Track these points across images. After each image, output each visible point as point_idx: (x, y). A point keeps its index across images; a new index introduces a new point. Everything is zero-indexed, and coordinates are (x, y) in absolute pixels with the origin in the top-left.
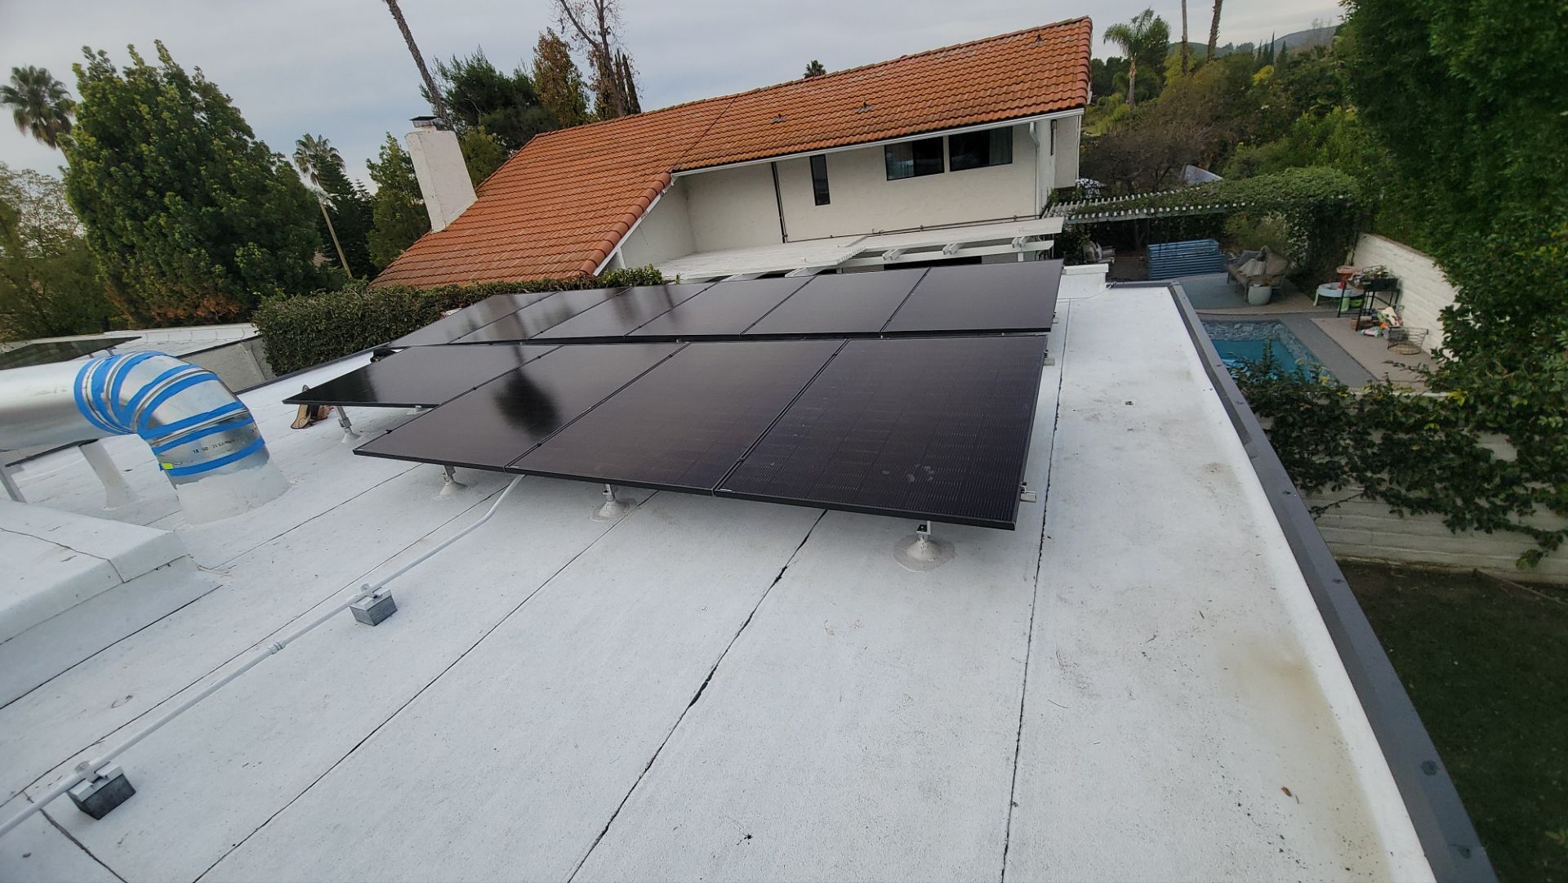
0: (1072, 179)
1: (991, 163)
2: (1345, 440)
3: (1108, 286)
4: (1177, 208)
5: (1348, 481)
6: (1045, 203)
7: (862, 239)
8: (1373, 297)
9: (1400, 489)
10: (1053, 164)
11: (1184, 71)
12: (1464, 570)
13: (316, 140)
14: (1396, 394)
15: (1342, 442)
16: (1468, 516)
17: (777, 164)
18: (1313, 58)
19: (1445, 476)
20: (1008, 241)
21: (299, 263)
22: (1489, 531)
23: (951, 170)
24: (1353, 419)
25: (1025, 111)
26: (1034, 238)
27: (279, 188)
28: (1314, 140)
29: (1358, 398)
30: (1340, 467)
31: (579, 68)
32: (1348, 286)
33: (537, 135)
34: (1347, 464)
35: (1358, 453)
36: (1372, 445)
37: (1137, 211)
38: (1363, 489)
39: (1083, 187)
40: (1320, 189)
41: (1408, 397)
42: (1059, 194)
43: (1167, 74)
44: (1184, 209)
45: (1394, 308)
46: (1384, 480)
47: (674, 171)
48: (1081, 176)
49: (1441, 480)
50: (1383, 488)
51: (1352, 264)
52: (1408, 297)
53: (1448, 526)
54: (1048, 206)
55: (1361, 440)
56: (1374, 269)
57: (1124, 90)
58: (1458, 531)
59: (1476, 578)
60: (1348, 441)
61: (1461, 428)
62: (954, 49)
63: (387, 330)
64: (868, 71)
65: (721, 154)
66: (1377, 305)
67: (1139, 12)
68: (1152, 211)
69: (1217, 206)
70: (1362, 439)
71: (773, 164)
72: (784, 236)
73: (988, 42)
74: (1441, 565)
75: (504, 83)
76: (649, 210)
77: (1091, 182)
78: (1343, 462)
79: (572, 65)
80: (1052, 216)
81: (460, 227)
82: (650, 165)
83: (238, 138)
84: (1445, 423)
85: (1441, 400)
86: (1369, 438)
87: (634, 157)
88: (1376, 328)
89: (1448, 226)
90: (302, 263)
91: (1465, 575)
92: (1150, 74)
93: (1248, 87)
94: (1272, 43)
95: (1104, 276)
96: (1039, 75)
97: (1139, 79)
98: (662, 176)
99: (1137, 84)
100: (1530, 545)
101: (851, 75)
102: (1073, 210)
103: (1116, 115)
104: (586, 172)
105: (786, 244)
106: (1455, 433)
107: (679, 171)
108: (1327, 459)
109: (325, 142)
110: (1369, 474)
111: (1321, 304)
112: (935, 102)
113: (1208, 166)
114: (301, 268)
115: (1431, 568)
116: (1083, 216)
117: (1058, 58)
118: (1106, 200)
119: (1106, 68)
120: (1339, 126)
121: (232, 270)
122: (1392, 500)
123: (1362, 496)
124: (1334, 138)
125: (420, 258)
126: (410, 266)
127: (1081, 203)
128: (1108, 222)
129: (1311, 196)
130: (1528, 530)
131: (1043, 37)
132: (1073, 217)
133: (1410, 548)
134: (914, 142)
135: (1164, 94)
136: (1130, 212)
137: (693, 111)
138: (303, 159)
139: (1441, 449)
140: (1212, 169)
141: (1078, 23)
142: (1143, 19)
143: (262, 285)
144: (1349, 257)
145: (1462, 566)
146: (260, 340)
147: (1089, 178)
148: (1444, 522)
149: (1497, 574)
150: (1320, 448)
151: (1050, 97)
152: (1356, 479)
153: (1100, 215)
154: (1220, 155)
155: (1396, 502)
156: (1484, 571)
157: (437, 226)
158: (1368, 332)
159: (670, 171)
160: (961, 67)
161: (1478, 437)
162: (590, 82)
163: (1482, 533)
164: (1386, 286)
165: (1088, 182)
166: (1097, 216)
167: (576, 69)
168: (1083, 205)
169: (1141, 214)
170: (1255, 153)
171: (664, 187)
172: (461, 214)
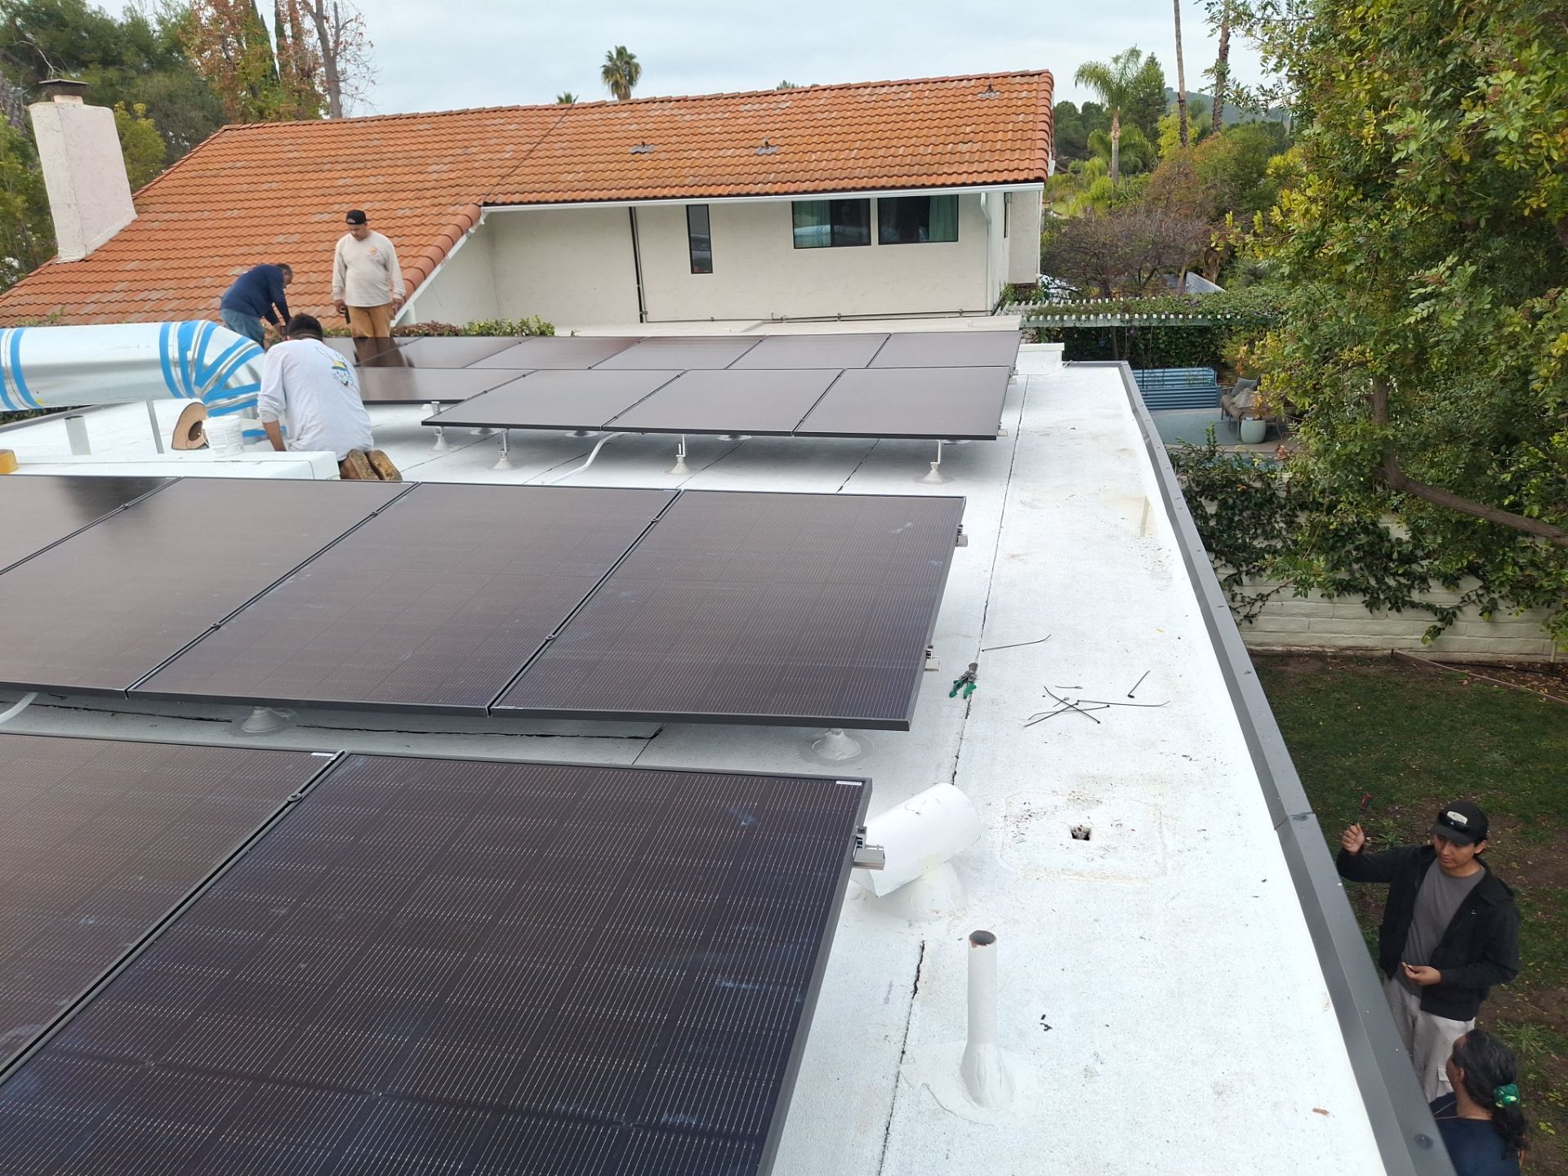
0: (1033, 274)
1: (931, 239)
2: (1278, 522)
3: (1063, 364)
4: (1155, 316)
6: (997, 300)
7: (757, 326)
10: (1007, 249)
11: (1183, 140)
12: (1385, 651)
15: (1276, 525)
16: (1382, 597)
17: (637, 211)
19: (1359, 556)
22: (1399, 610)
23: (881, 242)
24: (1283, 502)
25: (975, 178)
29: (1285, 481)
30: (1277, 551)
33: (225, 127)
34: (1282, 547)
35: (1291, 535)
37: (1109, 316)
39: (1046, 286)
42: (1015, 292)
43: (1162, 141)
44: (1163, 317)
47: (486, 204)
48: (1043, 272)
49: (1357, 560)
53: (1367, 606)
54: (1001, 304)
55: (1291, 523)
57: (1106, 155)
58: (1375, 611)
59: (1396, 660)
60: (1281, 524)
62: (883, 86)
64: (766, 99)
65: (560, 188)
68: (1127, 317)
69: (1200, 317)
70: (1293, 522)
71: (631, 209)
72: (643, 314)
73: (926, 83)
74: (1367, 649)
76: (451, 254)
77: (1056, 280)
80: (1007, 314)
81: (111, 256)
82: (443, 192)
86: (1298, 520)
87: (413, 178)
91: (1386, 656)
92: (1139, 138)
93: (1262, 174)
95: (1059, 353)
96: (991, 136)
97: (1124, 144)
98: (470, 209)
99: (1122, 150)
100: (1431, 621)
101: (742, 101)
102: (1033, 310)
103: (1095, 189)
104: (332, 192)
105: (644, 324)
107: (494, 204)
108: (1266, 543)
112: (862, 153)
116: (1046, 317)
117: (1014, 118)
119: (1080, 118)
127: (1043, 302)
128: (1075, 328)
130: (1429, 607)
131: (994, 88)
132: (1033, 318)
133: (1341, 633)
134: (831, 201)
135: (1160, 168)
136: (1101, 316)
137: (502, 121)
139: (1354, 529)
140: (1215, 281)
141: (1036, 77)
142: (1128, 60)
147: (1054, 276)
148: (1364, 602)
149: (1412, 654)
150: (1259, 531)
151: (1005, 165)
153: (1066, 317)
154: (1229, 263)
155: (1326, 585)
156: (1400, 652)
157: (69, 251)
159: (481, 203)
160: (893, 111)
163: (1394, 612)
165: (1052, 281)
166: (1061, 319)
168: (1045, 306)
169: (1113, 320)
171: (472, 225)
172: (111, 235)
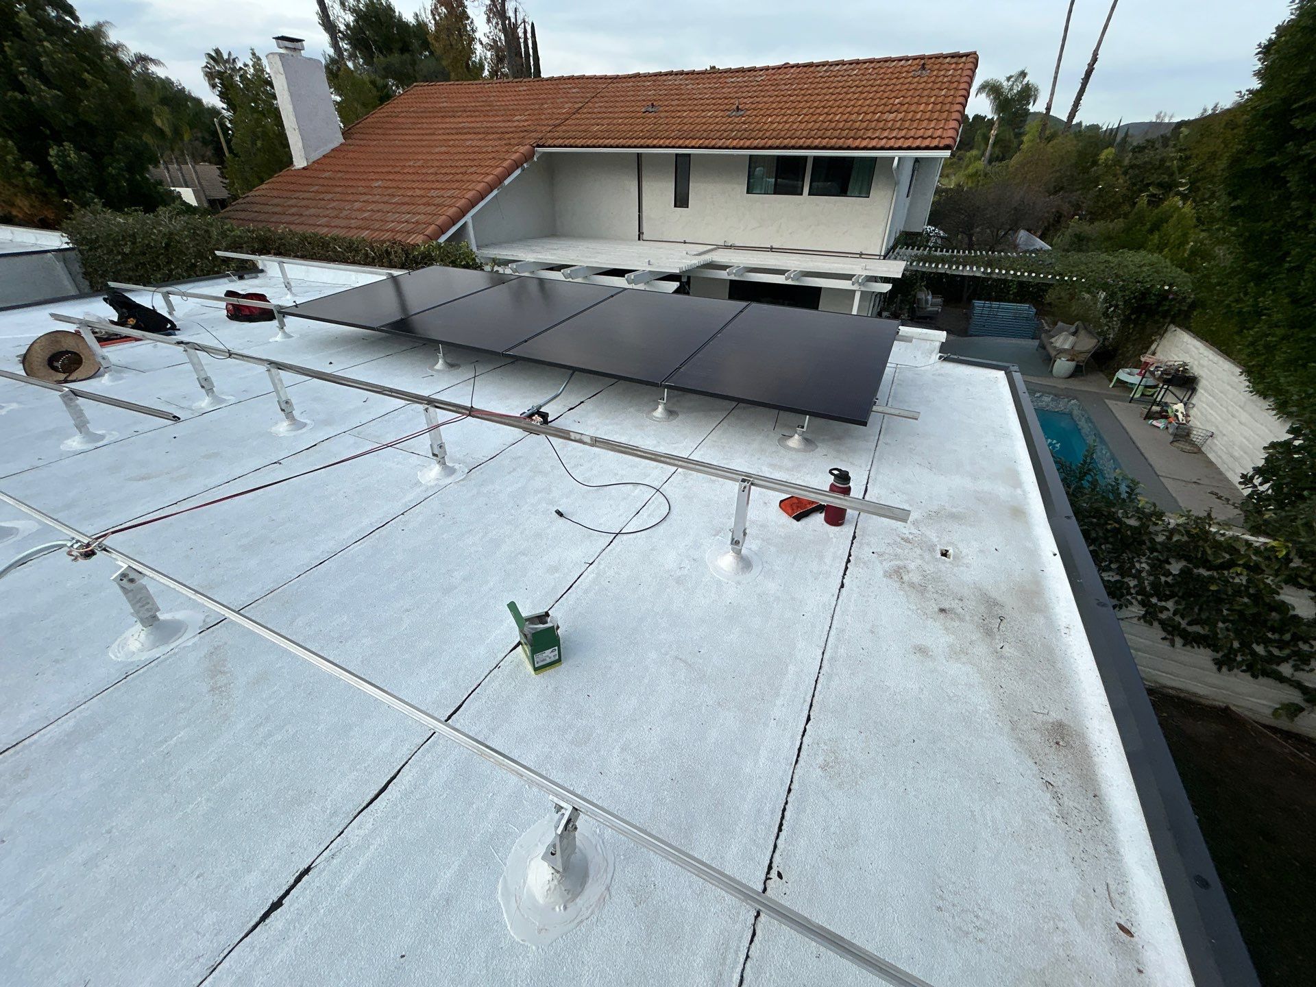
0: (921, 224)
1: (849, 193)
2: (1141, 563)
3: (940, 357)
4: (1012, 272)
5: (1131, 603)
6: (891, 244)
7: (712, 250)
8: (1167, 389)
9: (1182, 622)
10: (907, 205)
11: (1040, 138)
12: (1214, 703)
13: (225, 57)
14: (1213, 530)
15: (1137, 565)
16: (1239, 658)
17: (643, 156)
18: (1157, 146)
19: (1231, 618)
20: (848, 277)
21: (124, 176)
22: (1255, 676)
23: (810, 194)
24: (1159, 547)
25: (892, 143)
26: (875, 279)
27: (99, 85)
28: (1148, 225)
29: (1171, 526)
30: (1128, 588)
31: (475, 22)
32: (1147, 374)
33: (415, 84)
34: (1135, 586)
35: (1152, 578)
36: (1168, 573)
37: (975, 269)
38: (1143, 613)
39: (929, 235)
40: (1149, 276)
41: (1223, 535)
42: (906, 238)
43: (1025, 139)
44: (1019, 274)
45: (1185, 405)
46: (1167, 609)
47: (539, 146)
48: (929, 224)
49: (1226, 621)
50: (1164, 616)
51: (1154, 354)
52: (1202, 398)
53: (1215, 662)
54: (893, 248)
55: (1158, 567)
56: (1176, 364)
57: (983, 146)
58: (1224, 669)
59: (1224, 714)
60: (1144, 565)
61: (1266, 576)
62: (838, 65)
63: (194, 265)
64: (749, 73)
66: (1169, 399)
67: (1014, 71)
68: (989, 271)
69: (1050, 277)
70: (1160, 566)
71: (639, 155)
72: (640, 233)
74: (1195, 694)
75: (402, 25)
76: (507, 182)
77: (937, 231)
78: (1132, 584)
79: (468, 18)
80: (895, 259)
82: (516, 135)
83: (59, 18)
84: (1254, 569)
85: (1257, 544)
86: (1167, 566)
87: (504, 124)
88: (1163, 420)
89: (1274, 339)
90: (127, 176)
91: (1213, 708)
92: (1009, 135)
93: (1095, 163)
94: (1118, 127)
95: (938, 345)
96: (914, 107)
97: (998, 140)
98: (525, 149)
99: (995, 143)
100: (1296, 697)
101: (731, 75)
102: (916, 256)
103: (971, 170)
104: (454, 131)
105: (641, 242)
106: (1258, 580)
107: (543, 146)
108: (1117, 578)
109: (234, 60)
110: (1154, 600)
111: (1118, 387)
113: (1039, 234)
114: (127, 180)
115: (1182, 695)
116: (924, 264)
117: (937, 92)
118: (947, 251)
119: (971, 124)
120: (1175, 216)
121: (45, 168)
122: (1170, 629)
123: (1139, 619)
124: (1168, 227)
125: (275, 193)
126: (263, 200)
127: (925, 250)
128: (945, 273)
129: (1139, 282)
130: (1299, 686)
131: (927, 67)
132: (915, 264)
134: (778, 157)
135: (1016, 159)
136: (968, 268)
138: (211, 73)
139: (1238, 591)
140: (1042, 237)
141: (964, 58)
142: (1016, 80)
143: (80, 192)
144: (1153, 347)
145: (1215, 700)
146: (73, 253)
147: (936, 227)
148: (1213, 660)
149: (1249, 714)
150: (1113, 566)
152: (1139, 603)
153: (940, 266)
154: (1053, 225)
155: (1172, 630)
156: (1234, 708)
157: (299, 162)
158: (1155, 423)
159: (535, 145)
160: (840, 84)
161: (1282, 588)
162: (485, 40)
163: (1248, 676)
164: (1184, 381)
165: (934, 230)
166: (937, 266)
167: (472, 23)
168: (926, 253)
169: (978, 271)
170: (1086, 228)
171: (526, 161)
172: (325, 153)
